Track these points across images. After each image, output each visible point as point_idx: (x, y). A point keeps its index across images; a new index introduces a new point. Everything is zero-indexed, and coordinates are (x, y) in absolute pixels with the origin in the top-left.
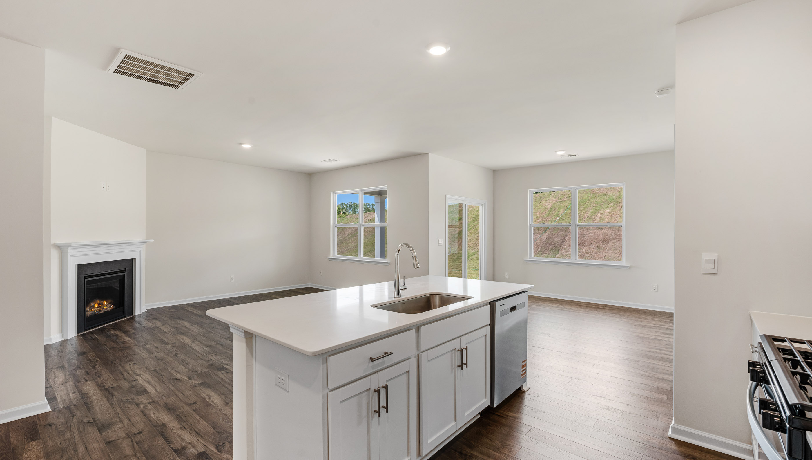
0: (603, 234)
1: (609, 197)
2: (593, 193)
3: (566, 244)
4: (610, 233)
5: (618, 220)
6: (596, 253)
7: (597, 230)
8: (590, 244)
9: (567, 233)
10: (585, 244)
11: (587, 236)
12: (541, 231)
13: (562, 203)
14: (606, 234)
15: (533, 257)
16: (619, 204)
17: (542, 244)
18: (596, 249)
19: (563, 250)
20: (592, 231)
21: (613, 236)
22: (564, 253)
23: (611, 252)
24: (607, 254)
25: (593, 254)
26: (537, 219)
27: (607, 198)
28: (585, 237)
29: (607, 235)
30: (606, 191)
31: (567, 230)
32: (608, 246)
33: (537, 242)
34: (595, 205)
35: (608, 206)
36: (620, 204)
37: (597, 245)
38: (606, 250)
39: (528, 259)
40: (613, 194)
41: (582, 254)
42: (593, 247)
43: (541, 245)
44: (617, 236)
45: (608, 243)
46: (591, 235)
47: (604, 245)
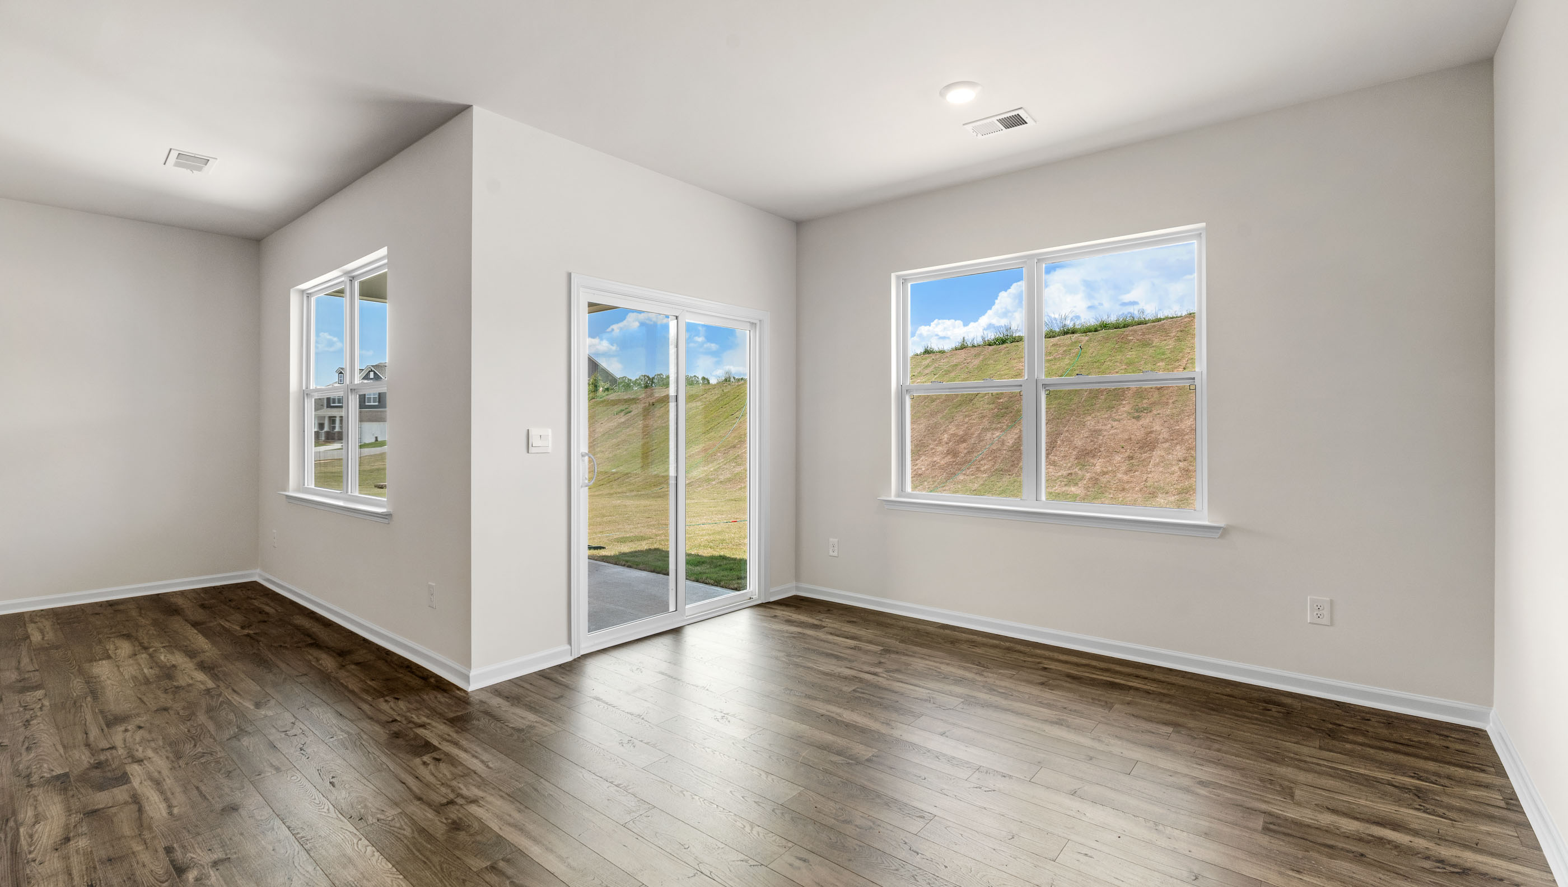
0: (1142, 429)
1: (1154, 348)
2: (1122, 342)
3: (1058, 453)
4: (1157, 427)
5: (1175, 399)
6: (1126, 473)
7: (1129, 420)
8: (1112, 452)
9: (1061, 428)
10: (1100, 451)
11: (1105, 433)
12: (1004, 423)
13: (1053, 362)
14: (1149, 430)
15: (909, 488)
16: (1177, 364)
17: (1004, 452)
18: (1125, 464)
19: (1051, 467)
20: (1116, 423)
21: (1165, 435)
22: (1053, 474)
23: (1161, 469)
24: (1150, 476)
25: (1119, 475)
26: (998, 398)
27: (1151, 351)
28: (1101, 437)
29: (1151, 432)
30: (1150, 336)
31: (1061, 422)
32: (1153, 458)
33: (995, 448)
34: (1125, 367)
35: (1153, 367)
36: (1179, 363)
37: (1127, 454)
38: (1148, 465)
39: (893, 498)
40: (1165, 342)
41: (1094, 475)
42: (1118, 458)
43: (1002, 454)
44: (1173, 435)
45: (1152, 450)
46: (1115, 431)
47: (1143, 455)
